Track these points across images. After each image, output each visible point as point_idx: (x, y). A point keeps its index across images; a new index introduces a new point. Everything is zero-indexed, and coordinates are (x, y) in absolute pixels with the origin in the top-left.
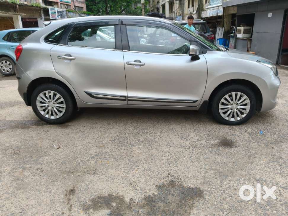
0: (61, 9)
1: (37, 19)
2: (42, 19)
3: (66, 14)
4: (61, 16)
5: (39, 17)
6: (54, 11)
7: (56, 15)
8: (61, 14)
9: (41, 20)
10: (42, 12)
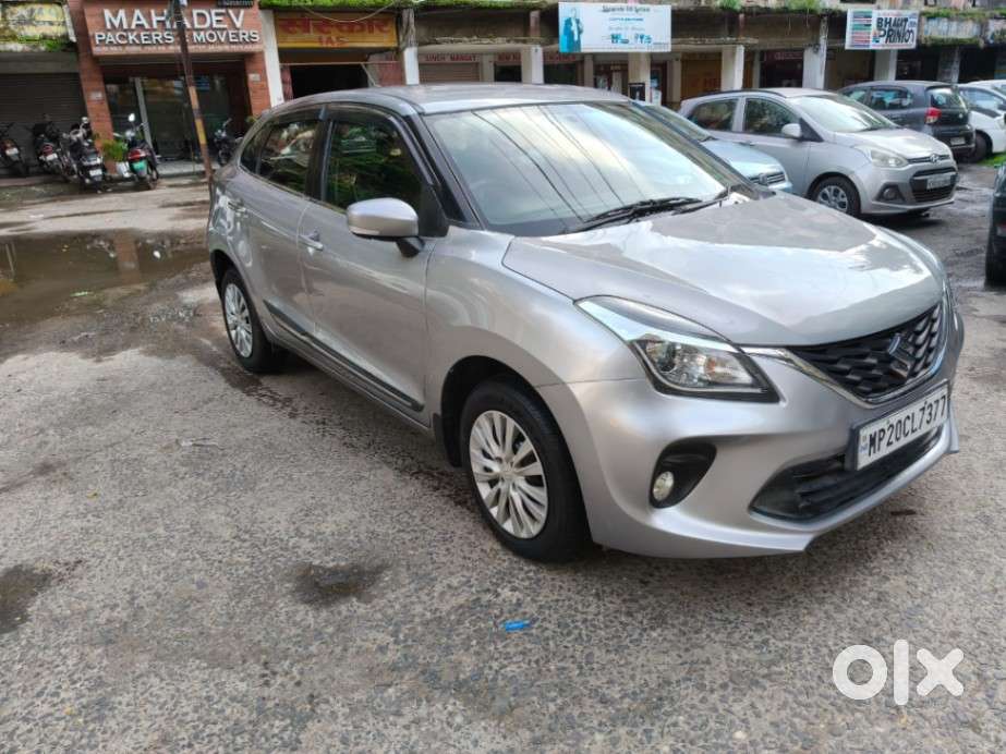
0: (895, 12)
1: (801, 51)
2: (817, 51)
3: (915, 29)
4: (889, 36)
5: (810, 45)
6: (865, 21)
7: (871, 36)
8: (889, 30)
9: (815, 56)
10: (824, 25)
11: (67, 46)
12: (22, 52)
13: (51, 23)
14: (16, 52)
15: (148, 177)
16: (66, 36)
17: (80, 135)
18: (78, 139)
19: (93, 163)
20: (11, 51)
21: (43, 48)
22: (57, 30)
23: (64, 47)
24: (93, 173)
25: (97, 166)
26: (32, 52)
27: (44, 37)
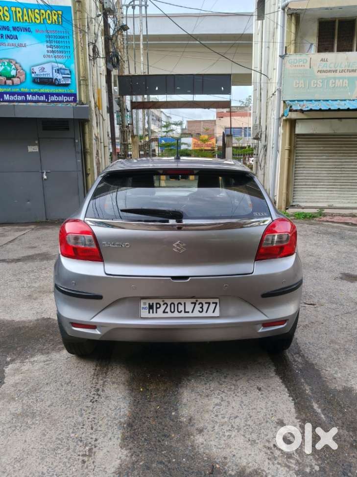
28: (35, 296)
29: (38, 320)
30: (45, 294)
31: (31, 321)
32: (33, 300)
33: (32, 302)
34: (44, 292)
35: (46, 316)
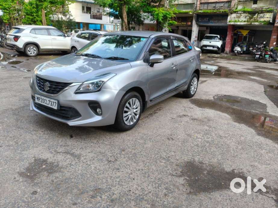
11: (269, 23)
12: (258, 25)
13: (267, 18)
14: (256, 25)
15: (268, 59)
16: (269, 21)
17: (261, 46)
18: (260, 47)
19: (258, 53)
20: (255, 25)
21: (262, 24)
22: (268, 19)
23: (268, 24)
24: (257, 56)
25: (258, 55)
26: (260, 25)
27: (265, 21)
28: (206, 120)
29: (204, 108)
30: (200, 119)
31: (207, 108)
32: (207, 117)
33: (207, 116)
34: (200, 120)
35: (200, 108)
